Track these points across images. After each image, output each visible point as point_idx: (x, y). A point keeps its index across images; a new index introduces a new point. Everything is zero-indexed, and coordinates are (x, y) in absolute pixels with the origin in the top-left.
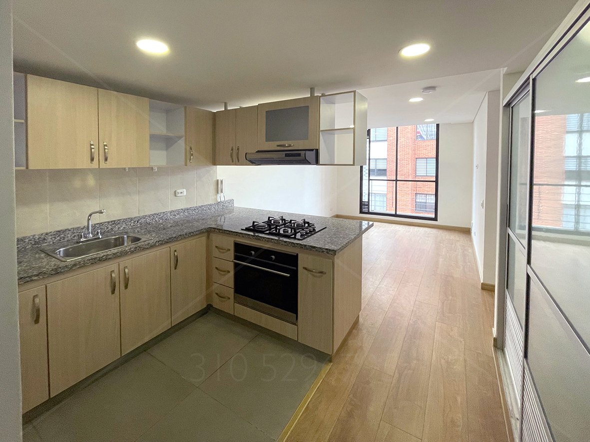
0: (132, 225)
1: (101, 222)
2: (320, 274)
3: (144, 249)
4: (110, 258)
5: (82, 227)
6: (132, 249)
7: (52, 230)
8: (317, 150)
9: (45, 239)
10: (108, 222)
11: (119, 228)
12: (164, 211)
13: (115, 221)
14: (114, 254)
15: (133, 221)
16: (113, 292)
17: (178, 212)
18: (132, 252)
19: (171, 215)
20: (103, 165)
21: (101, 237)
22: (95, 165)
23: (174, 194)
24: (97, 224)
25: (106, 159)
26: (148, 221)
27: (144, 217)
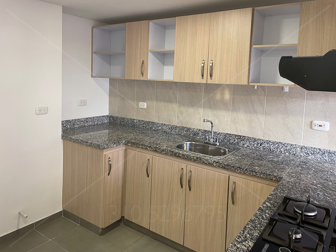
0: (255, 146)
1: (231, 133)
5: (218, 133)
6: (195, 158)
10: (236, 136)
11: (243, 144)
12: (292, 144)
13: (240, 136)
15: (256, 142)
16: (182, 187)
17: (314, 151)
18: (195, 161)
19: (302, 151)
20: (210, 81)
21: (218, 144)
22: (204, 81)
23: (309, 123)
24: (228, 134)
25: (211, 76)
26: (272, 148)
27: (268, 142)
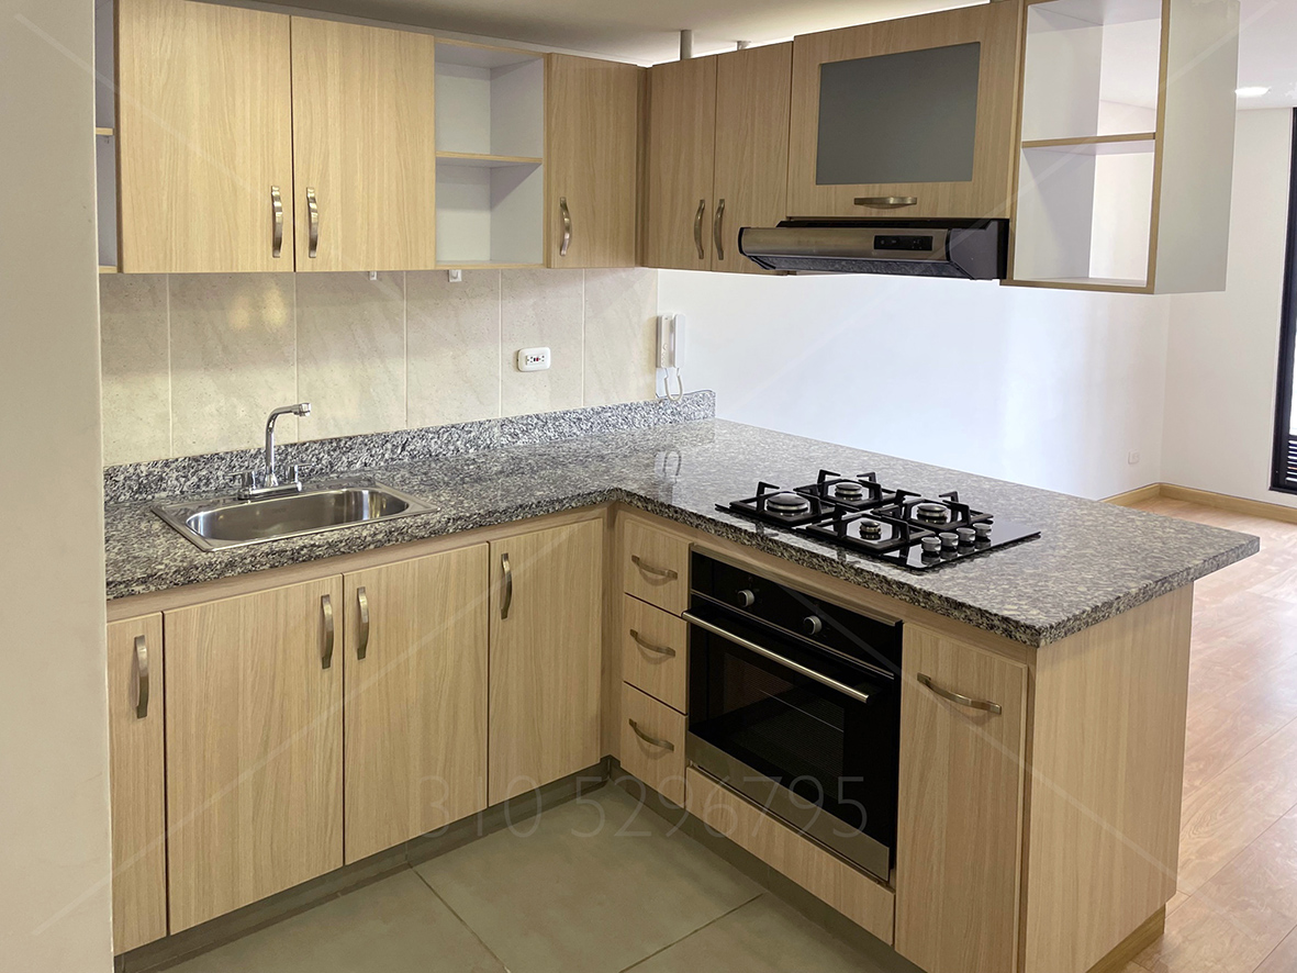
0: (387, 456)
1: (303, 440)
2: (982, 712)
3: (416, 540)
4: (318, 557)
5: (253, 452)
6: (380, 537)
7: (180, 455)
8: (1006, 222)
9: (161, 479)
10: (322, 443)
11: (350, 464)
12: (482, 420)
13: (339, 440)
14: (330, 545)
15: (389, 446)
16: (326, 661)
17: (527, 424)
18: (380, 546)
19: (503, 434)
20: (306, 264)
21: (299, 486)
22: (283, 263)
23: (511, 359)
24: (292, 445)
25: (313, 245)
26: (433, 447)
27: (422, 434)
